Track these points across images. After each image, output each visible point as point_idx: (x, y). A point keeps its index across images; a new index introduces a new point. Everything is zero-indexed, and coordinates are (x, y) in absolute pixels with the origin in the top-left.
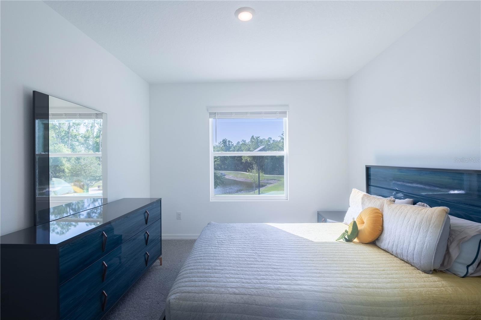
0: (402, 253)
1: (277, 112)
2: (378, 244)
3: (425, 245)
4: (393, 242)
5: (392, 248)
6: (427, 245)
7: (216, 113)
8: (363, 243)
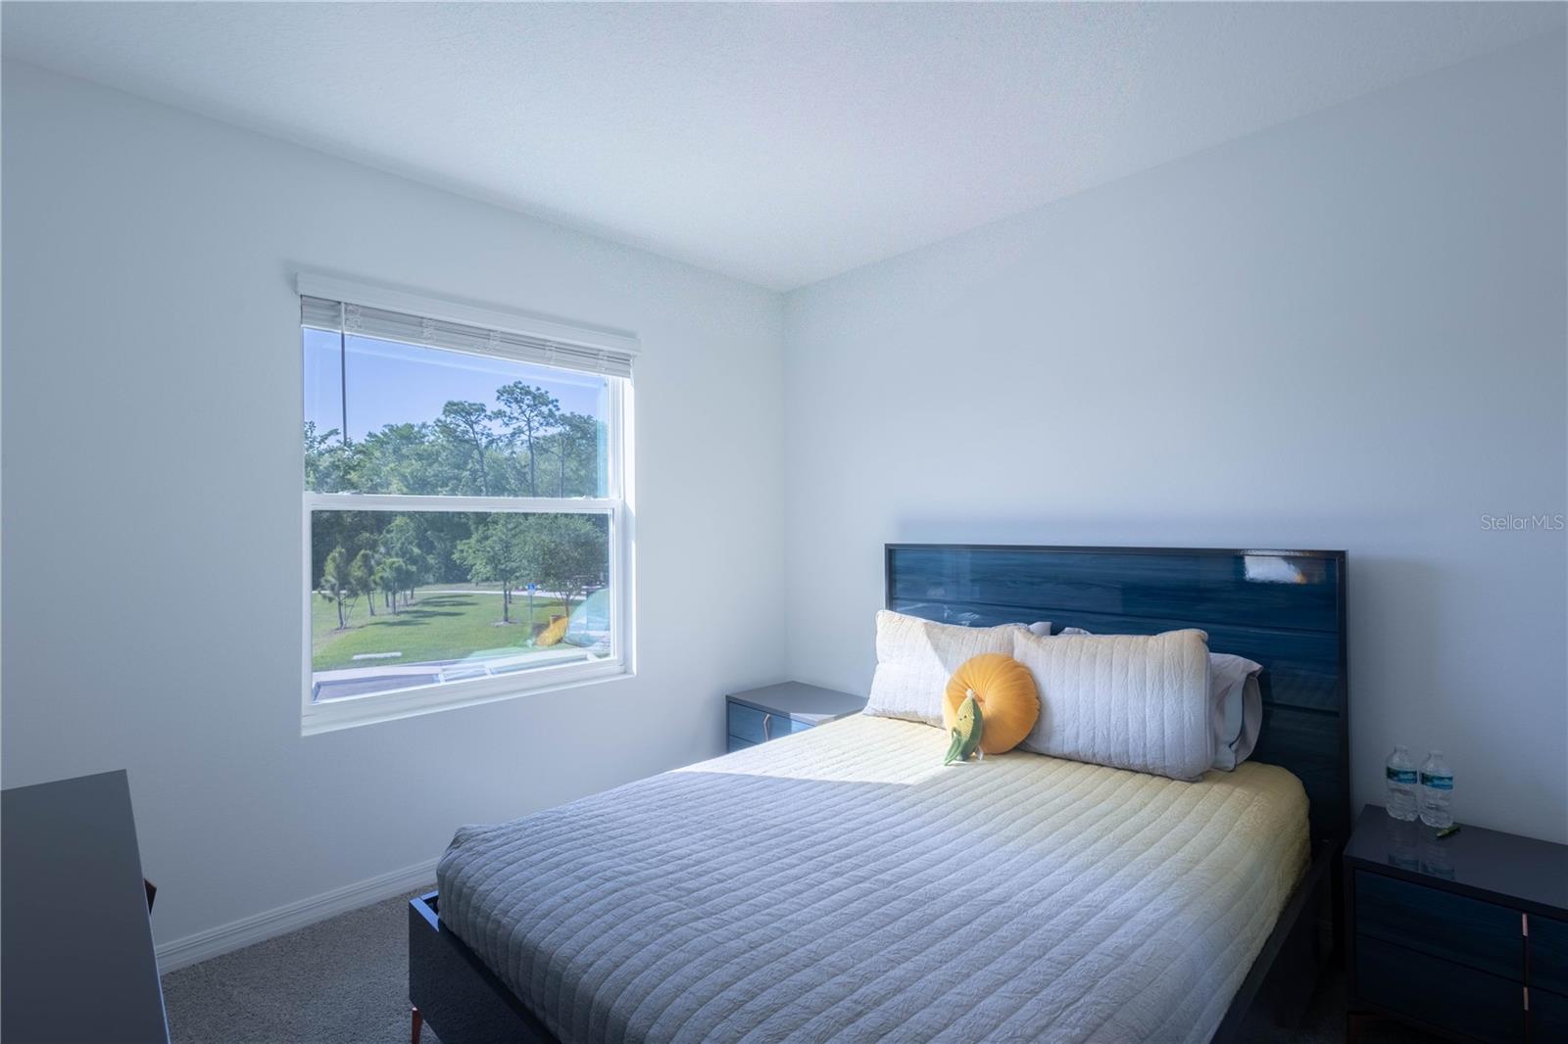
0: (1127, 752)
1: (601, 353)
2: (1034, 745)
3: (1186, 719)
4: (1092, 732)
5: (1093, 747)
6: (1190, 719)
7: (339, 303)
8: (993, 754)
